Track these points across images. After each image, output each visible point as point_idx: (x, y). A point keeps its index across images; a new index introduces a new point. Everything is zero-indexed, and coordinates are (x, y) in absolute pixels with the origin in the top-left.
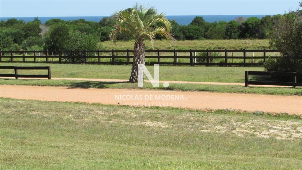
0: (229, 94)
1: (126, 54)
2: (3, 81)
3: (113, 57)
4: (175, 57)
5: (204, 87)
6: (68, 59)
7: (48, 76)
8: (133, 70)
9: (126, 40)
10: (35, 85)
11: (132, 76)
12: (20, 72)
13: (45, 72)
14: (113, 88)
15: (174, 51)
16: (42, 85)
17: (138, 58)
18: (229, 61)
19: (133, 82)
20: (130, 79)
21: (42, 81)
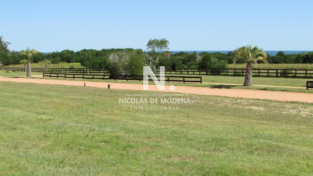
0: (297, 93)
1: (241, 71)
2: (177, 84)
3: (235, 72)
4: (268, 73)
5: (284, 89)
6: (211, 73)
7: (201, 82)
8: (245, 79)
9: (241, 64)
10: (194, 86)
11: (245, 82)
12: (186, 79)
13: (199, 79)
14: (235, 88)
15: (268, 70)
16: (197, 87)
17: (248, 73)
18: (298, 75)
19: (245, 86)
20: (244, 84)
21: (197, 84)
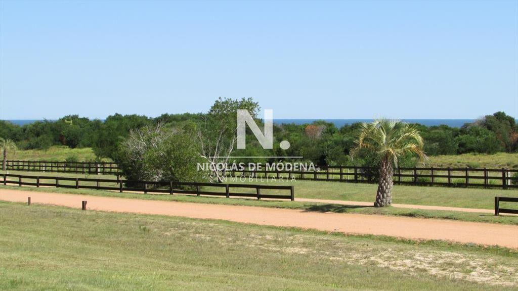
7: (291, 197)
8: (379, 191)
10: (274, 207)
11: (377, 200)
13: (287, 192)
17: (384, 179)
19: (378, 207)
20: (375, 204)
21: (285, 203)
